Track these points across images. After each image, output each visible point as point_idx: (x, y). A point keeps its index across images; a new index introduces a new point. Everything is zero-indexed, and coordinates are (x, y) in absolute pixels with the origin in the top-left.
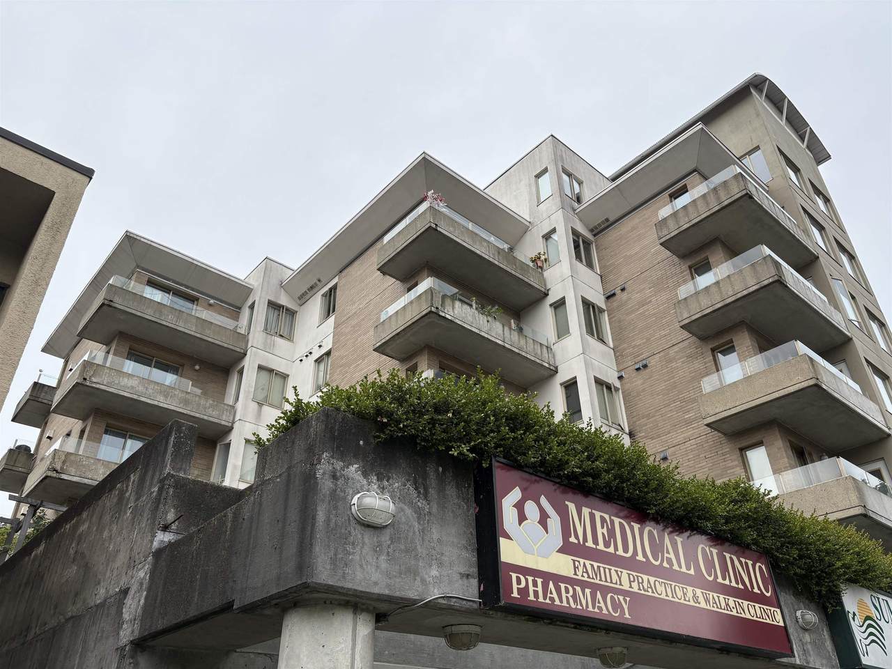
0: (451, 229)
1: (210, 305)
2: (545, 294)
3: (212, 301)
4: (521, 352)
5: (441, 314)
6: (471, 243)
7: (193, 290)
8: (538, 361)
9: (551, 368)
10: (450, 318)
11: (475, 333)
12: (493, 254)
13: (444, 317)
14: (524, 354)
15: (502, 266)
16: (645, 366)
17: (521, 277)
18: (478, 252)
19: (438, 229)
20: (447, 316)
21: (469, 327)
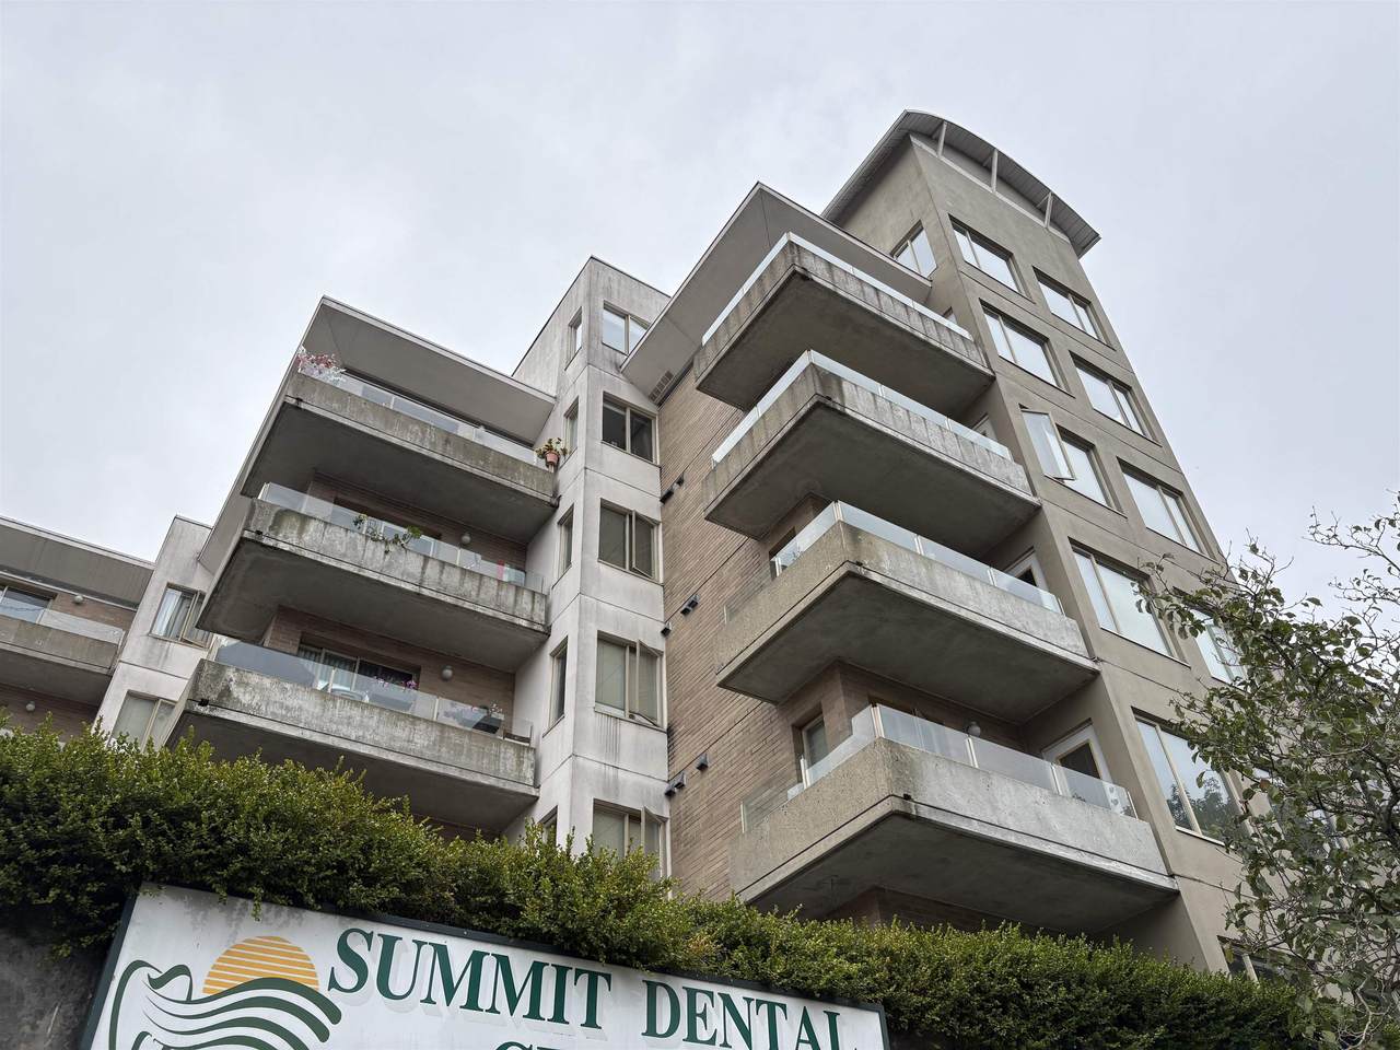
0: (335, 405)
1: (78, 604)
2: (552, 506)
3: (79, 597)
4: (460, 603)
5: (265, 541)
6: (378, 424)
7: (45, 580)
8: (503, 617)
9: (535, 627)
10: (287, 548)
11: (348, 572)
12: (431, 443)
13: (275, 549)
14: (467, 605)
15: (449, 461)
16: (694, 604)
17: (495, 478)
18: (394, 441)
19: (303, 406)
20: (281, 545)
21: (333, 563)
